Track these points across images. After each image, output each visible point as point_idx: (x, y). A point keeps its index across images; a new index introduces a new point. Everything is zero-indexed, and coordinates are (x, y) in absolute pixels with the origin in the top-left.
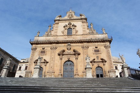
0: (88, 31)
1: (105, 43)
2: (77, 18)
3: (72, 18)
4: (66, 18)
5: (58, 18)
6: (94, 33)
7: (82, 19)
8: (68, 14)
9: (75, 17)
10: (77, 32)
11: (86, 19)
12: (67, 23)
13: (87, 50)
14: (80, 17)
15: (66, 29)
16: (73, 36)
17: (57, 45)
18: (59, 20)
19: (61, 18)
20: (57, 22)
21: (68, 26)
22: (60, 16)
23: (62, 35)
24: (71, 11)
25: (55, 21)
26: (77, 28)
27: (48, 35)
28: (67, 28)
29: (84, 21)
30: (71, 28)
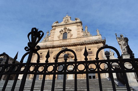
0: (82, 34)
1: (98, 45)
2: (73, 22)
3: (68, 23)
4: (63, 23)
5: (55, 24)
6: (88, 35)
7: (76, 23)
8: (64, 20)
9: (71, 22)
10: (71, 36)
11: (80, 22)
12: (63, 29)
13: (81, 52)
14: (75, 21)
15: (62, 34)
16: (68, 40)
17: (53, 49)
18: (56, 26)
19: (58, 24)
20: (54, 28)
21: (64, 30)
22: (57, 22)
23: (58, 39)
24: (67, 16)
25: (52, 27)
26: (72, 32)
27: (45, 41)
28: (63, 33)
29: (79, 25)
30: (67, 33)
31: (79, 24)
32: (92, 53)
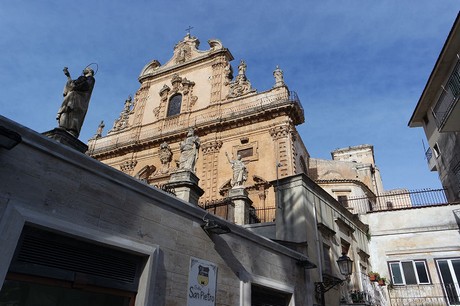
0: (226, 91)
1: (272, 122)
2: (201, 55)
3: (187, 61)
4: (172, 64)
5: (150, 71)
6: (245, 92)
7: (211, 56)
8: (177, 51)
9: (196, 55)
10: (194, 102)
11: (225, 53)
12: (169, 83)
13: (216, 155)
14: (206, 54)
15: (165, 100)
16: (181, 118)
17: (139, 154)
18: (150, 77)
19: (159, 69)
20: (145, 83)
21: (172, 88)
22: (156, 64)
23: (155, 119)
24: (187, 39)
25: (141, 81)
26: (196, 91)
27: (119, 131)
28: (169, 96)
29: (218, 61)
30: (180, 94)
31: (218, 59)
32: (250, 154)
